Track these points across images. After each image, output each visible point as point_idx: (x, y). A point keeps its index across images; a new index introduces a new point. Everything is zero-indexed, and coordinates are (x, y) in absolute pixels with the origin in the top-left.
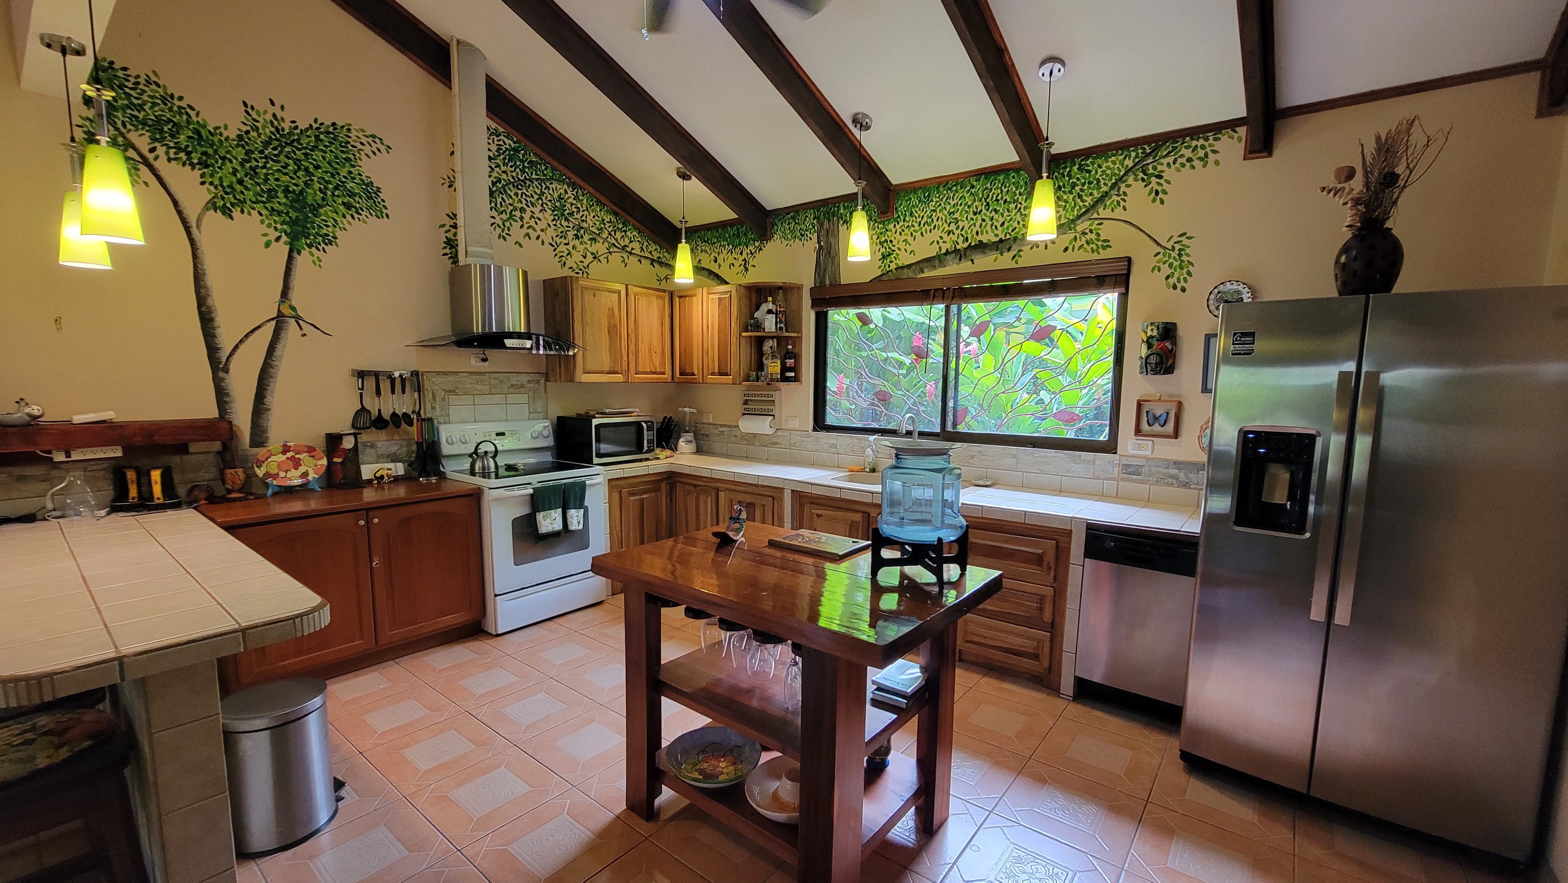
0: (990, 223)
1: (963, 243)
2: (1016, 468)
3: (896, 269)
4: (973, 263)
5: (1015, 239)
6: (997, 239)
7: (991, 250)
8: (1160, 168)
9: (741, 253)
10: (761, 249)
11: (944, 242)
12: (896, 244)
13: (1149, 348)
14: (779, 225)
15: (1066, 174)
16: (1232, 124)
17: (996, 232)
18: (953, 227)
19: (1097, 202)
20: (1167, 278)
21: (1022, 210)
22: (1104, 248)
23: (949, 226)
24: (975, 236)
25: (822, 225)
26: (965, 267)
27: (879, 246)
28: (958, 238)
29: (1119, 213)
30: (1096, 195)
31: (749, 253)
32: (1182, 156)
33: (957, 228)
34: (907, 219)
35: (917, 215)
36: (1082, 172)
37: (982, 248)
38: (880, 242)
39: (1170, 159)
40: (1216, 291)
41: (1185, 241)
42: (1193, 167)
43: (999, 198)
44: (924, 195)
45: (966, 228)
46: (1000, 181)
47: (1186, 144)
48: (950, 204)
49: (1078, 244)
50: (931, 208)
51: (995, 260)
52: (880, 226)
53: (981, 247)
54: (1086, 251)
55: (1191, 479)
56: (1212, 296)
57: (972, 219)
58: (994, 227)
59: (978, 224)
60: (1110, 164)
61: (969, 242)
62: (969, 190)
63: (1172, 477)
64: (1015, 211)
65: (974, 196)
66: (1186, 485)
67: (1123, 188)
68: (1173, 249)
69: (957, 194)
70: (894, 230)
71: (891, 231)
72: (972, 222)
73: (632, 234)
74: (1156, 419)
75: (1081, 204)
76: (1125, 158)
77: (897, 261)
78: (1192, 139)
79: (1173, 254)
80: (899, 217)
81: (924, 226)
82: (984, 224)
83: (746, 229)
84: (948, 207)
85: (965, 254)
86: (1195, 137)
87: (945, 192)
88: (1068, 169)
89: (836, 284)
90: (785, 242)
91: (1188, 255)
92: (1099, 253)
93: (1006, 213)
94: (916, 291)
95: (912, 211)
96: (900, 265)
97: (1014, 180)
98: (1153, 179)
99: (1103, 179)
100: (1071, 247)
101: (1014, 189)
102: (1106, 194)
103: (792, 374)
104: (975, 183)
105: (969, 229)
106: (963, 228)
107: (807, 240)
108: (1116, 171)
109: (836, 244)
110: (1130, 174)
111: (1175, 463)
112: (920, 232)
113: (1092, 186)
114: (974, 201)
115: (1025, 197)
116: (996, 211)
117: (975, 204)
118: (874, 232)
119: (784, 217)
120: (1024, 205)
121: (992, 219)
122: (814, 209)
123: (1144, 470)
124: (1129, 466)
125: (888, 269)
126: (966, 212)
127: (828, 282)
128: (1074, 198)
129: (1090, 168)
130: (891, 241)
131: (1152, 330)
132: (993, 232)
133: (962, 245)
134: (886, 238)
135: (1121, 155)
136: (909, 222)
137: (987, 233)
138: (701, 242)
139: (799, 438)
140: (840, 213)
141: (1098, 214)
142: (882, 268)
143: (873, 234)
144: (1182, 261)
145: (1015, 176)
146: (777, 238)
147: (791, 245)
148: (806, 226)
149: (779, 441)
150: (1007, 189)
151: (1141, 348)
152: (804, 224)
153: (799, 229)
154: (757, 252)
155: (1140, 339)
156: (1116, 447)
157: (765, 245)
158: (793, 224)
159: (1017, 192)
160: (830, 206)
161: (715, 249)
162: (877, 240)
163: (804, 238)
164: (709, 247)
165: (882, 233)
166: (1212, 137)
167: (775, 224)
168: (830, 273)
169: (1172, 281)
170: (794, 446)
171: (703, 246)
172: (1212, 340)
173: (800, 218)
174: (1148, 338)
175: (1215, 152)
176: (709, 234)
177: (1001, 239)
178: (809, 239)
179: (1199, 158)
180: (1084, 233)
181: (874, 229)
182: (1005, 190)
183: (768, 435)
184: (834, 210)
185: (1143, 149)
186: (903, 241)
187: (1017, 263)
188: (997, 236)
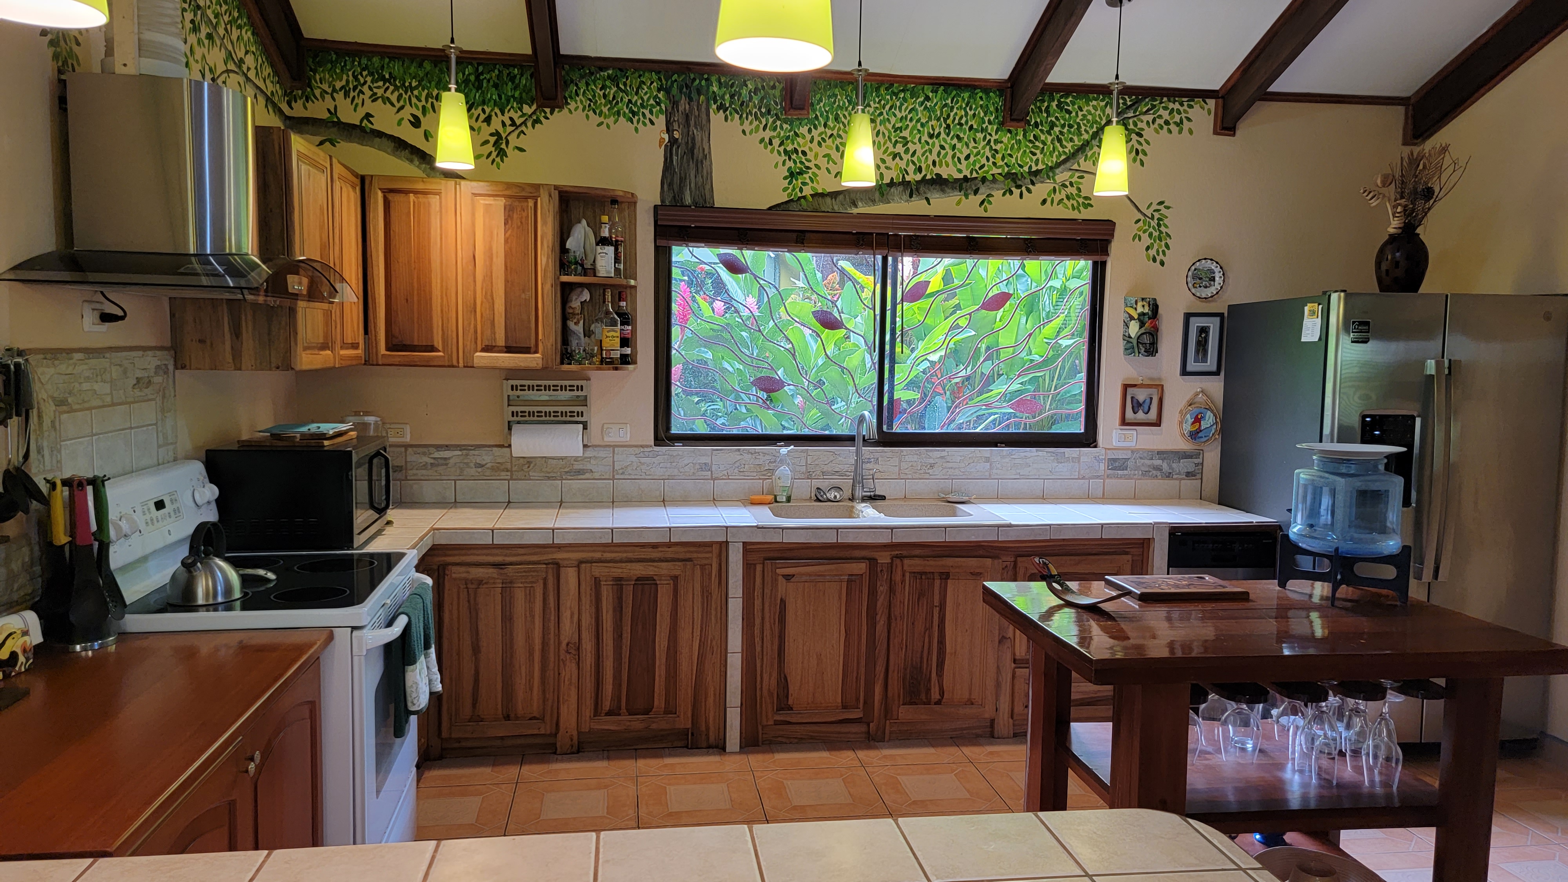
0: (951, 153)
1: (915, 173)
2: (990, 475)
3: (812, 195)
4: (929, 204)
5: (984, 180)
6: (961, 176)
7: (953, 188)
8: (1140, 125)
9: (488, 120)
10: (537, 121)
11: (887, 168)
12: (812, 159)
13: (1141, 327)
15: (1043, 109)
16: (1203, 94)
17: (959, 166)
18: (900, 149)
19: (1077, 150)
20: (1148, 248)
21: (992, 144)
22: (1087, 206)
23: (894, 147)
24: (931, 167)
25: (675, 104)
26: (916, 207)
27: (784, 157)
28: (907, 165)
30: (1076, 142)
31: (508, 122)
32: (1160, 117)
33: (907, 151)
34: (830, 123)
36: (1061, 111)
37: (941, 185)
38: (785, 150)
39: (1150, 118)
40: (1193, 268)
41: (1164, 211)
42: (1170, 131)
43: (963, 121)
44: (857, 94)
46: (963, 99)
47: (1163, 105)
48: (895, 116)
49: (1057, 198)
51: (958, 203)
52: (785, 126)
53: (939, 183)
54: (1066, 207)
55: (1173, 469)
56: (1190, 273)
57: (928, 143)
58: (956, 159)
59: (935, 151)
60: (1091, 108)
61: (924, 173)
62: (922, 103)
63: (1158, 468)
64: (983, 143)
65: (929, 111)
66: (1169, 476)
68: (1153, 218)
69: (906, 105)
70: (808, 137)
71: (804, 137)
72: (927, 147)
73: (247, 35)
74: (1140, 405)
75: (1061, 150)
76: (1106, 106)
77: (815, 185)
78: (1169, 101)
79: (1152, 223)
80: (816, 117)
82: (943, 152)
83: (498, 77)
84: (893, 120)
85: (917, 190)
86: (1172, 99)
87: (888, 97)
88: (1046, 104)
89: (704, 204)
90: (595, 119)
91: (1166, 226)
92: (1080, 212)
93: (972, 144)
94: (851, 233)
95: (837, 114)
96: (820, 191)
97: (981, 103)
98: (1134, 136)
99: (1084, 124)
100: (1049, 200)
101: (982, 114)
102: (1086, 144)
103: (628, 351)
104: (931, 95)
106: (914, 152)
107: (645, 124)
108: (1098, 119)
109: (705, 140)
111: (1160, 453)
113: (1072, 130)
114: (930, 118)
115: (995, 127)
116: (959, 138)
117: (930, 123)
118: (775, 134)
119: (592, 74)
120: (995, 137)
121: (954, 147)
122: (658, 73)
123: (1130, 464)
124: (1115, 460)
125: (799, 195)
126: (919, 131)
127: (688, 200)
128: (1053, 140)
129: (1070, 108)
130: (804, 153)
131: (1144, 305)
132: (955, 166)
133: (913, 177)
134: (796, 146)
135: (1102, 100)
136: (833, 129)
137: (947, 166)
138: (369, 79)
139: (633, 458)
140: (711, 90)
141: (1079, 165)
142: (790, 191)
143: (774, 137)
144: (1161, 232)
145: (984, 97)
146: (576, 109)
147: (608, 126)
148: (642, 99)
149: (589, 467)
150: (973, 112)
151: (1127, 325)
152: (637, 93)
153: (626, 100)
154: (529, 124)
155: (1123, 316)
156: (1095, 441)
157: (548, 115)
158: (615, 89)
159: (986, 119)
160: (692, 76)
161: (414, 100)
162: (780, 146)
163: (637, 117)
164: (396, 94)
165: (788, 138)
166: (1185, 104)
167: (572, 81)
168: (693, 185)
169: (1152, 252)
170: (622, 474)
171: (378, 87)
172: (1192, 319)
173: (628, 82)
174: (1139, 315)
175: (1189, 119)
176: (397, 68)
177: (965, 176)
178: (647, 121)
179: (1175, 123)
180: (1064, 186)
181: (775, 129)
182: (971, 113)
183: (562, 458)
184: (700, 82)
185: (1125, 99)
186: (824, 156)
187: (986, 211)
188: (960, 171)
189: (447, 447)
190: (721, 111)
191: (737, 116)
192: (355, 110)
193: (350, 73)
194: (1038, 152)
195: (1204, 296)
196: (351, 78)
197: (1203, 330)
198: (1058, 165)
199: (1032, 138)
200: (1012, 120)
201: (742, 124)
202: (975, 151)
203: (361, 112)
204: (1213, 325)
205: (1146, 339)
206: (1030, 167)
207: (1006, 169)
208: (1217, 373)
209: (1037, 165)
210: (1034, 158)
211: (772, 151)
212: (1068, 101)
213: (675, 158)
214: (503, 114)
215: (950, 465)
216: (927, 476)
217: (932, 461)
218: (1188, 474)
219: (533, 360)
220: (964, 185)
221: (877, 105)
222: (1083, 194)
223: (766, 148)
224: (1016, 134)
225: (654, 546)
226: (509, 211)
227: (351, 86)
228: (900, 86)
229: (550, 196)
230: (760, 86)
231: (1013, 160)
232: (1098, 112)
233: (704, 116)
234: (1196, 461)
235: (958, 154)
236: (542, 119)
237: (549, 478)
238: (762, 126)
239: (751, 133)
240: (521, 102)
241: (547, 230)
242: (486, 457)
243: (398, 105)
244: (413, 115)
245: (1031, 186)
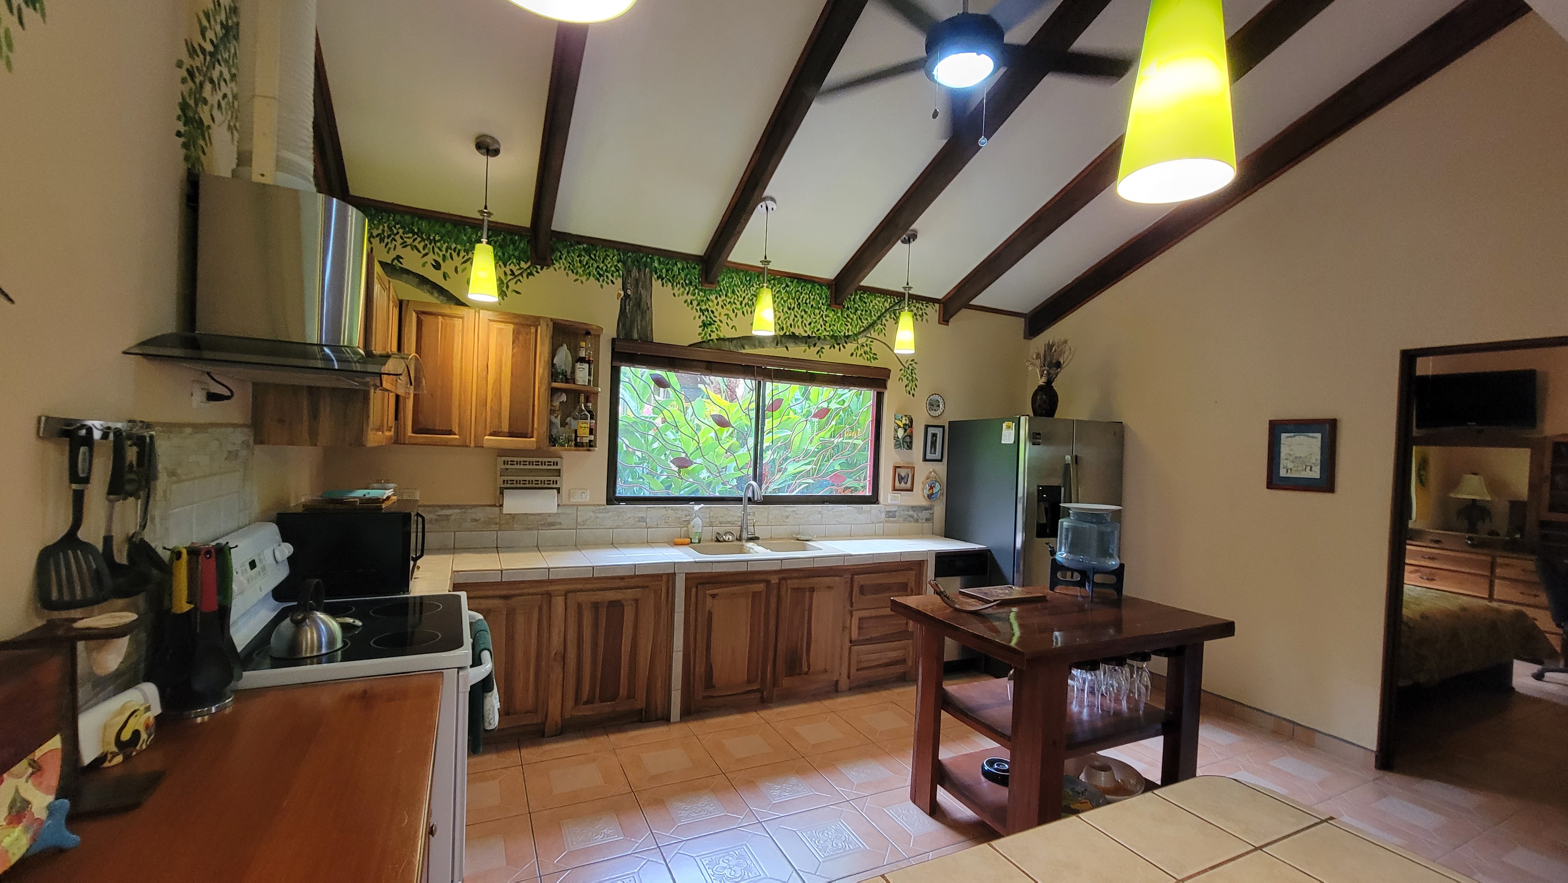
0: (800, 320)
3: (716, 339)
4: (788, 350)
5: (819, 338)
6: (806, 335)
7: (802, 342)
10: (531, 274)
12: (718, 316)
13: (905, 432)
14: (565, 252)
15: (852, 299)
16: (934, 301)
17: (805, 329)
19: (870, 325)
21: (824, 317)
22: (875, 359)
24: (789, 327)
25: (629, 272)
26: (780, 352)
27: (700, 313)
29: (881, 337)
30: (869, 321)
31: (509, 272)
32: (912, 311)
34: (729, 294)
35: (739, 295)
38: (700, 309)
40: (929, 399)
41: (914, 365)
43: (808, 301)
44: (746, 279)
45: (782, 318)
46: (808, 289)
47: (913, 304)
49: (859, 353)
50: (752, 292)
51: (805, 351)
52: (701, 293)
53: (794, 338)
54: (864, 358)
55: (919, 517)
56: (928, 402)
57: (787, 313)
58: (803, 324)
59: (791, 319)
60: (876, 302)
61: (785, 331)
62: (784, 288)
63: (912, 516)
64: (819, 316)
65: (788, 293)
66: (917, 521)
67: (884, 321)
68: (908, 368)
69: (775, 288)
70: (715, 302)
71: (713, 301)
72: (787, 315)
74: (902, 479)
75: (861, 324)
76: (885, 302)
77: (719, 333)
78: (916, 302)
79: (908, 372)
80: (721, 290)
81: (745, 306)
82: (796, 319)
83: (503, 240)
86: (918, 301)
88: (853, 297)
89: (646, 339)
90: (572, 276)
91: (915, 374)
92: (870, 362)
93: (813, 316)
94: (741, 365)
95: (734, 289)
96: (722, 337)
97: (818, 292)
99: (873, 311)
100: (855, 354)
101: (818, 299)
102: (874, 323)
103: (592, 438)
104: (789, 284)
105: (784, 320)
107: (607, 283)
108: (880, 308)
109: (649, 297)
110: (887, 312)
111: (912, 507)
112: (741, 311)
113: (867, 313)
114: (789, 298)
115: (826, 307)
116: (805, 312)
117: (789, 301)
118: (694, 298)
119: (571, 245)
120: (825, 313)
121: (802, 317)
122: (618, 250)
123: (897, 514)
124: (889, 512)
125: (709, 338)
127: (636, 336)
128: (857, 318)
129: (866, 301)
130: (712, 312)
131: (906, 420)
132: (803, 328)
133: (778, 333)
134: (707, 307)
135: (883, 298)
136: (731, 298)
137: (799, 328)
138: (401, 231)
139: (592, 514)
140: (653, 265)
141: (871, 334)
142: (703, 335)
143: (693, 300)
144: (913, 377)
145: (819, 288)
146: (560, 268)
147: (582, 282)
148: (607, 266)
149: (559, 521)
150: (813, 297)
151: (896, 431)
152: (603, 262)
153: (595, 265)
154: (525, 275)
155: (894, 425)
156: (877, 500)
157: (539, 270)
158: (587, 258)
159: (821, 302)
160: (641, 255)
161: (436, 250)
162: (697, 306)
163: (602, 278)
164: (422, 244)
165: (702, 301)
166: (924, 305)
167: (557, 249)
168: (639, 327)
169: (908, 388)
170: (583, 525)
171: (409, 238)
172: (929, 429)
173: (597, 254)
174: (903, 425)
175: (926, 314)
176: (424, 224)
177: (809, 335)
178: (609, 281)
179: (920, 315)
180: (863, 346)
181: (694, 295)
182: (812, 297)
183: (539, 514)
184: (646, 260)
185: (894, 299)
186: (725, 315)
187: (820, 357)
188: (806, 332)
189: (449, 507)
190: (660, 280)
191: (670, 284)
192: (388, 252)
193: (386, 225)
194: (849, 324)
195: (934, 415)
196: (386, 228)
197: (934, 435)
198: (860, 333)
199: (846, 316)
200: (836, 304)
201: (673, 289)
202: (814, 320)
203: (393, 254)
204: (939, 432)
205: (908, 439)
206: (845, 333)
207: (832, 333)
208: (941, 460)
209: (848, 332)
210: (847, 328)
211: (692, 309)
212: (865, 296)
213: (628, 307)
214: (505, 266)
215: (798, 516)
216: (784, 523)
217: (787, 514)
218: (927, 520)
219: (529, 443)
220: (807, 340)
221: (758, 286)
222: (873, 352)
223: (688, 306)
224: (837, 312)
225: (622, 578)
226: (516, 334)
227: (386, 234)
228: (771, 276)
229: (548, 325)
230: (685, 266)
231: (836, 328)
232: (881, 304)
233: (648, 282)
234: (930, 512)
235: (805, 321)
236: (534, 273)
237: (528, 529)
238: (686, 292)
239: (679, 296)
240: (519, 259)
241: (543, 349)
242: (480, 514)
243: (423, 252)
244: (435, 260)
245: (845, 345)
